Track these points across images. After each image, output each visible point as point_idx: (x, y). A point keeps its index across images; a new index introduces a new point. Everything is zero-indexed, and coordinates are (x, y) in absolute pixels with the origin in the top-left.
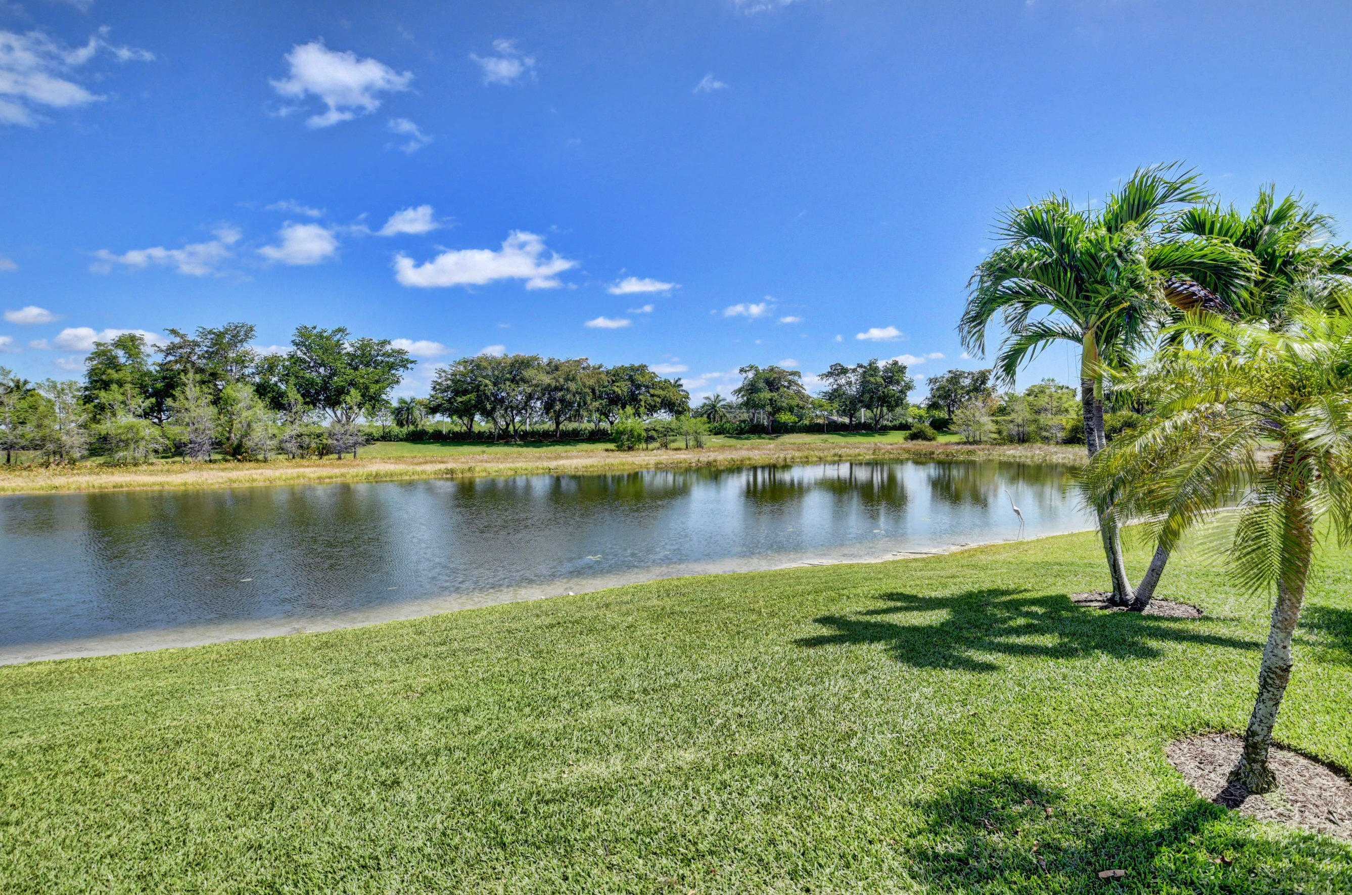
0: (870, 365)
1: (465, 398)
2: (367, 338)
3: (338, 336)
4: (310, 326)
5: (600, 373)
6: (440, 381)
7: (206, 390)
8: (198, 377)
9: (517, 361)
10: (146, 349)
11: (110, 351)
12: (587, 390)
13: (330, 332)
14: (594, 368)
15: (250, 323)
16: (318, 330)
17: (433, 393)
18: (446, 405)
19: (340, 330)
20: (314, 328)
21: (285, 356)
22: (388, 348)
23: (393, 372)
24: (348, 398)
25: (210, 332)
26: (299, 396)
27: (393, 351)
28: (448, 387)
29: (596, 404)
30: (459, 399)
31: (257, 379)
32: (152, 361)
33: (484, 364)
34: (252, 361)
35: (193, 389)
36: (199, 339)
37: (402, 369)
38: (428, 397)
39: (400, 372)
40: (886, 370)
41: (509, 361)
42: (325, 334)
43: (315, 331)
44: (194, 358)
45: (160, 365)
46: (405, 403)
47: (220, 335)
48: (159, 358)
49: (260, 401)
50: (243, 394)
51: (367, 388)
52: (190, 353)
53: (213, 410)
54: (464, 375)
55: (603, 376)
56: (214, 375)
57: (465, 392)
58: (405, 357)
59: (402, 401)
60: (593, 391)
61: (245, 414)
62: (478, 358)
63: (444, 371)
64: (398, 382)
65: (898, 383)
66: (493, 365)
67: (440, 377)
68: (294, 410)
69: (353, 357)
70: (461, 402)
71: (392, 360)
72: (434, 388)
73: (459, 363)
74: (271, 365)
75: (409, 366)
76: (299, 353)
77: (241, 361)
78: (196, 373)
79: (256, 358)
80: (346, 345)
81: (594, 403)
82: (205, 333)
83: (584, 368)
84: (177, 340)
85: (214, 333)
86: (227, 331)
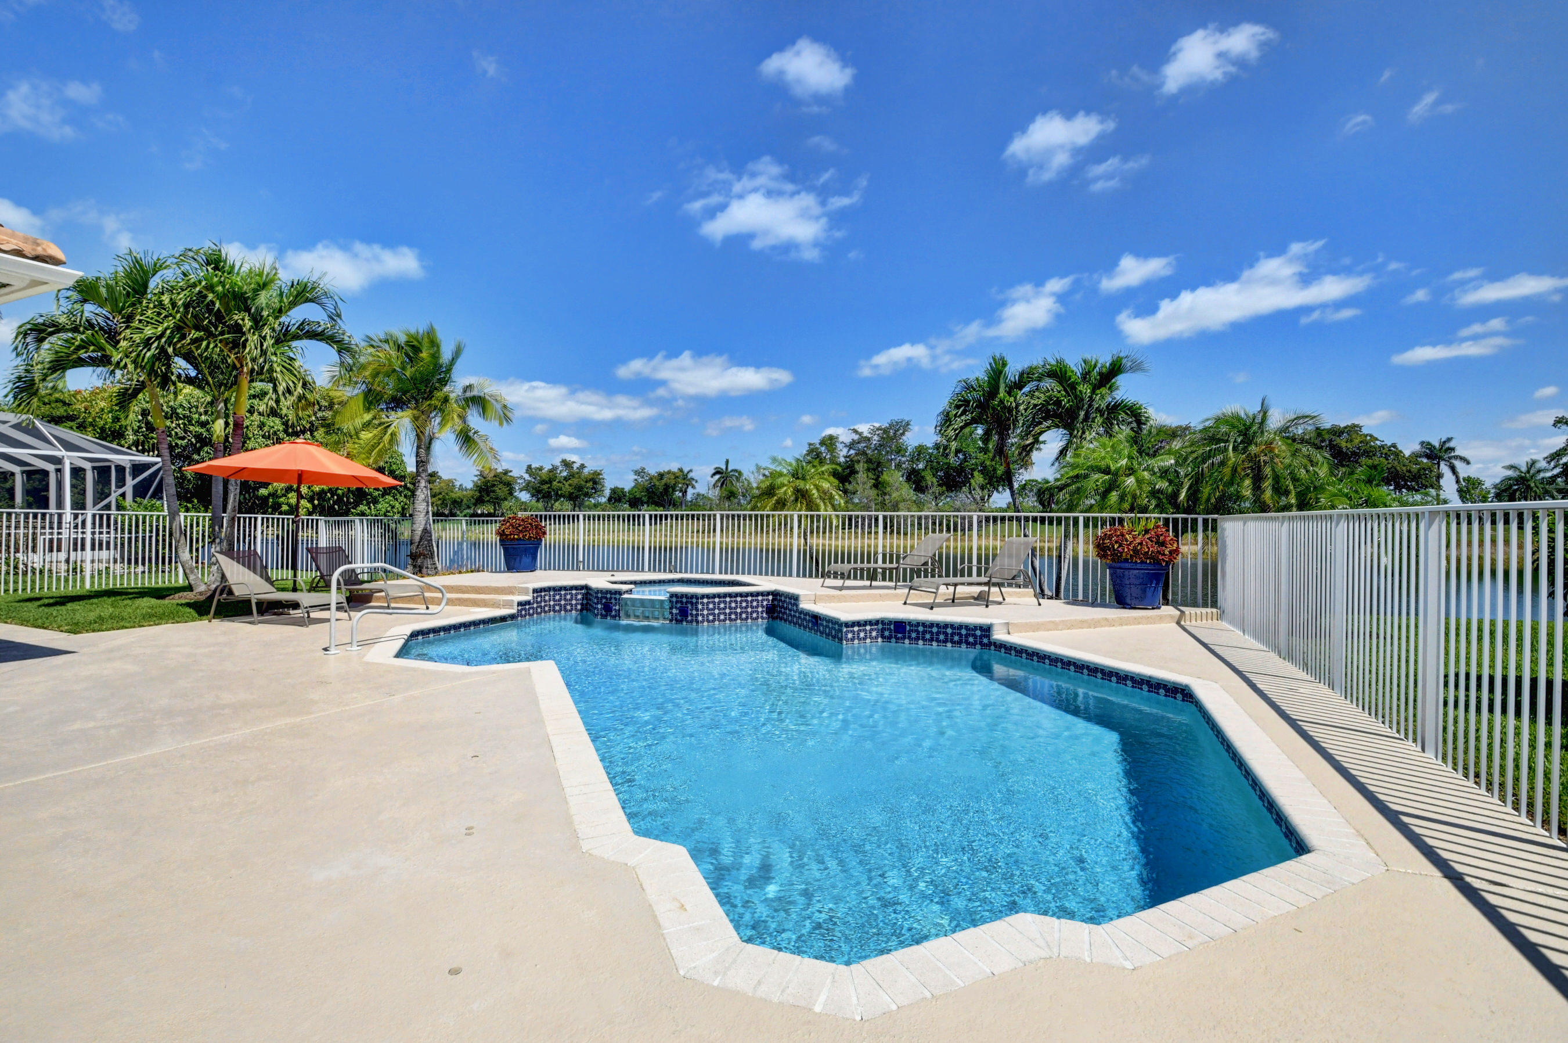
7: (870, 474)
8: (866, 465)
10: (840, 446)
11: (817, 448)
15: (907, 419)
21: (930, 445)
24: (973, 481)
25: (879, 429)
31: (909, 465)
32: (842, 453)
34: (906, 450)
35: (863, 475)
36: (870, 436)
44: (866, 451)
45: (846, 457)
46: (1048, 483)
47: (886, 431)
48: (844, 452)
49: (907, 485)
50: (895, 478)
51: (995, 470)
56: (879, 464)
59: (1039, 482)
61: (895, 493)
68: (931, 492)
74: (920, 450)
76: (941, 441)
77: (900, 451)
78: (867, 462)
79: (909, 448)
82: (875, 430)
84: (856, 437)
85: (882, 429)
86: (891, 425)
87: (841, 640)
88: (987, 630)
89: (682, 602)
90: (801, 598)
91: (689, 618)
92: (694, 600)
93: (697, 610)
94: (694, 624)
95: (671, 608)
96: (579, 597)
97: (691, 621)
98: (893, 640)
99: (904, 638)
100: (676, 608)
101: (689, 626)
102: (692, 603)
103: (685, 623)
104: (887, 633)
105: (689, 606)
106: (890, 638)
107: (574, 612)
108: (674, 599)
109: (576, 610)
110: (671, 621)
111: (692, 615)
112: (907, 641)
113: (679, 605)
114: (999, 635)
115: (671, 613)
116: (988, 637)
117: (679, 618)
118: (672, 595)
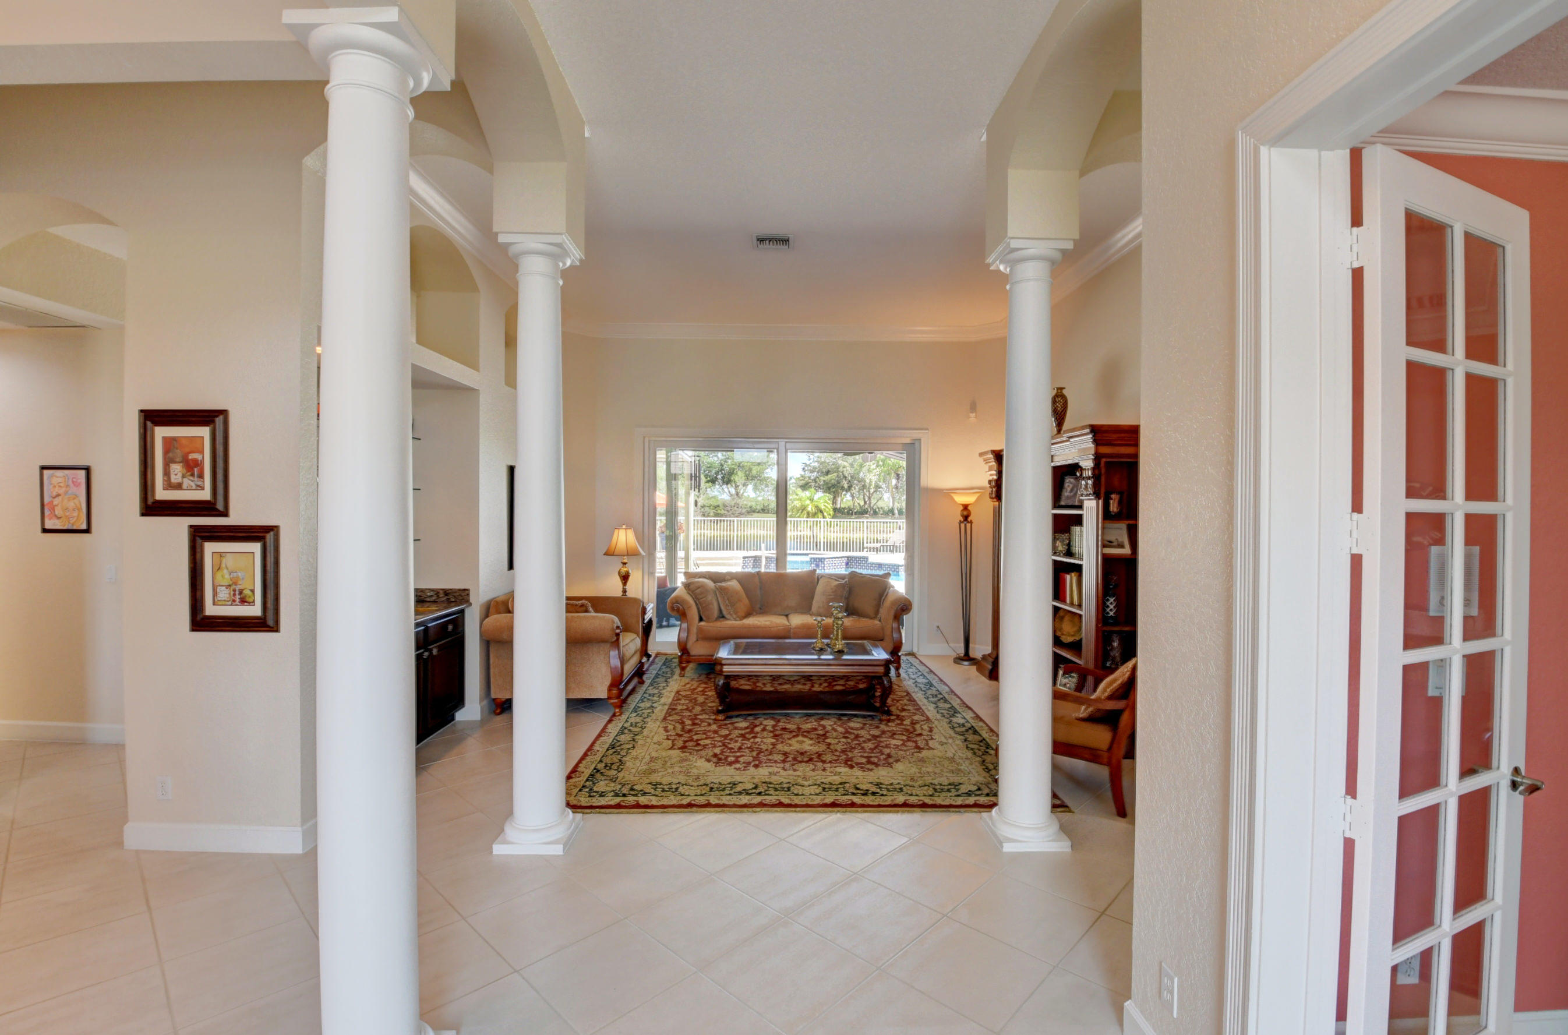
96: (752, 561)
108: (813, 560)
118: (811, 559)
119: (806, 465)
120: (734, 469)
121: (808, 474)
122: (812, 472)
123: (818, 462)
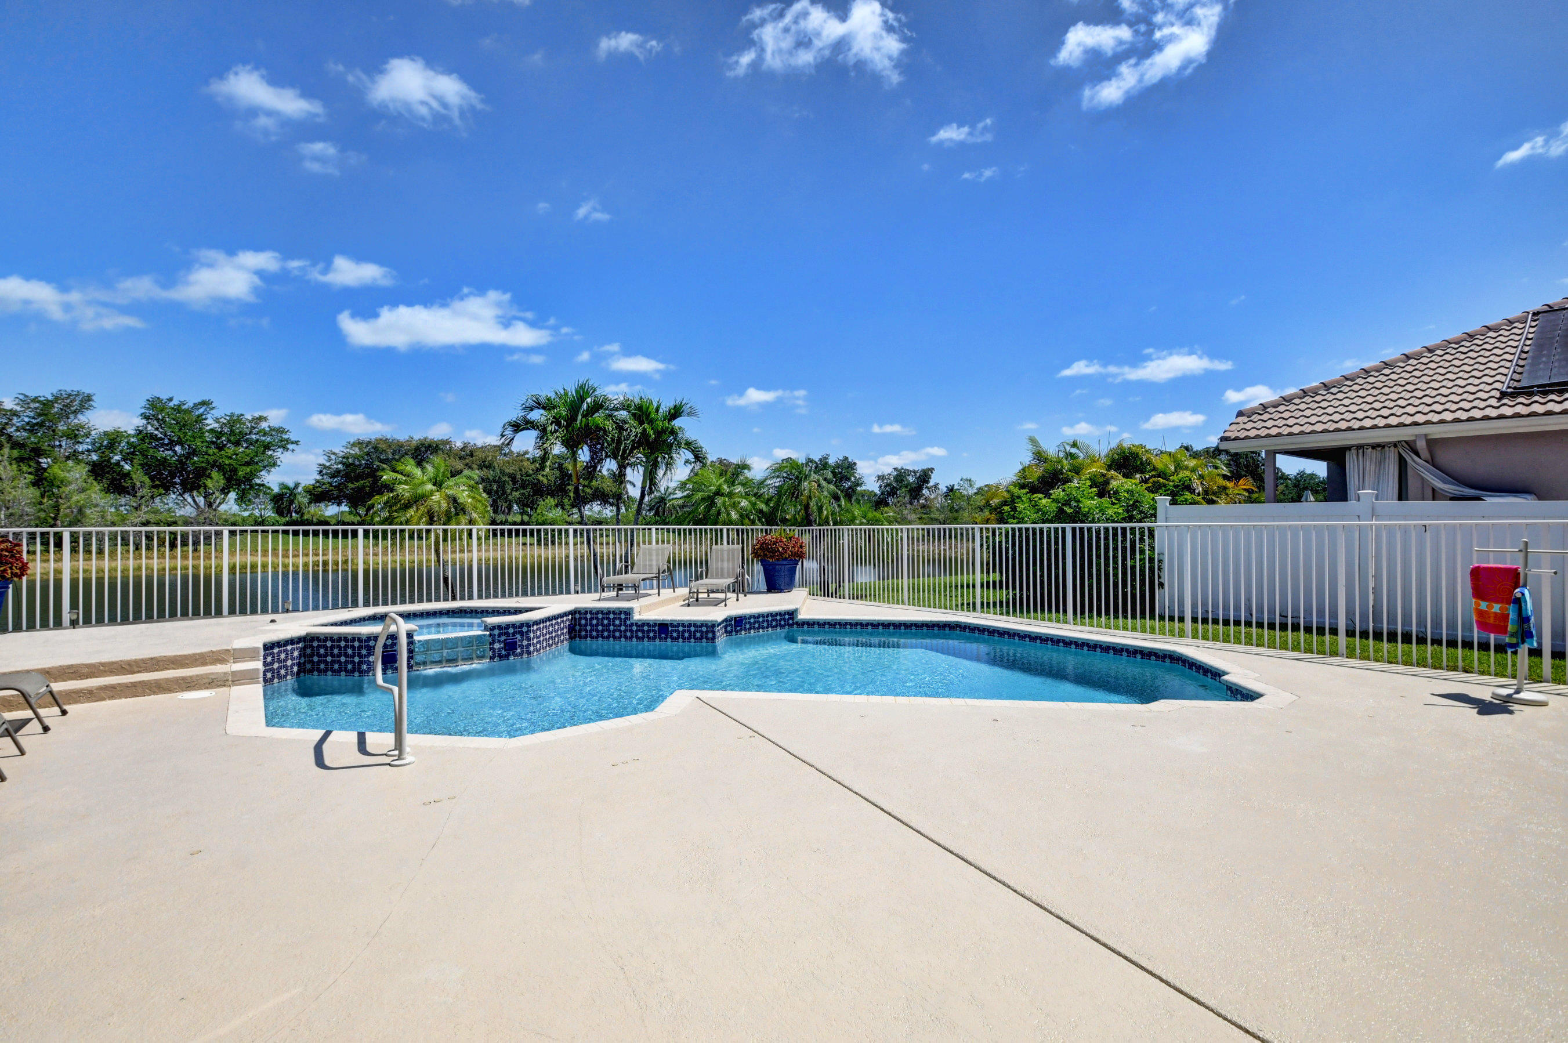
0: (820, 460)
1: (357, 484)
2: (237, 412)
3: (201, 411)
4: (164, 397)
5: (522, 461)
6: (328, 464)
7: (25, 468)
8: (15, 453)
9: (423, 445)
12: (506, 478)
13: (191, 404)
14: (519, 455)
15: (86, 390)
16: (175, 402)
17: (319, 477)
18: (335, 493)
19: (204, 403)
20: (171, 400)
21: (132, 432)
22: (264, 425)
23: (270, 453)
24: (209, 483)
25: (35, 400)
26: (146, 479)
27: (272, 429)
28: (338, 471)
29: (516, 494)
30: (351, 485)
31: (95, 457)
33: (382, 446)
34: (88, 435)
35: (9, 467)
36: (18, 408)
37: (280, 450)
38: (314, 482)
39: (278, 453)
40: (838, 466)
41: (414, 443)
42: (185, 407)
43: (171, 404)
44: (11, 430)
46: (287, 488)
47: (47, 404)
49: (95, 483)
50: (74, 474)
51: (234, 471)
52: (7, 424)
53: (33, 493)
54: (356, 457)
55: (525, 464)
56: (37, 451)
57: (358, 477)
58: (285, 437)
59: (284, 486)
60: (514, 480)
61: (75, 498)
62: (376, 440)
63: (334, 454)
64: (274, 465)
65: (848, 479)
66: (393, 447)
67: (330, 460)
68: (139, 494)
69: (219, 434)
70: (351, 489)
71: (268, 439)
72: (321, 472)
73: (353, 445)
74: (113, 440)
75: (290, 446)
76: (149, 427)
77: (73, 435)
78: (12, 448)
79: (93, 433)
80: (209, 421)
81: (514, 493)
82: (25, 401)
83: (505, 455)
85: (39, 402)
86: (56, 399)
87: (714, 638)
88: (792, 614)
89: (508, 634)
90: (635, 611)
91: (519, 650)
92: (525, 629)
93: (528, 639)
94: (525, 656)
95: (492, 643)
96: (296, 654)
97: (521, 654)
98: (734, 633)
99: (741, 630)
100: (499, 642)
101: (518, 659)
102: (522, 633)
103: (511, 658)
104: (729, 629)
105: (518, 637)
106: (731, 632)
107: (289, 677)
108: (496, 632)
109: (292, 674)
110: (492, 658)
111: (521, 646)
112: (743, 632)
113: (503, 638)
114: (802, 616)
115: (492, 649)
116: (792, 619)
117: (503, 652)
118: (493, 628)
119: (325, 467)
120: (205, 469)
121: (326, 479)
122: (333, 476)
123: (341, 463)
